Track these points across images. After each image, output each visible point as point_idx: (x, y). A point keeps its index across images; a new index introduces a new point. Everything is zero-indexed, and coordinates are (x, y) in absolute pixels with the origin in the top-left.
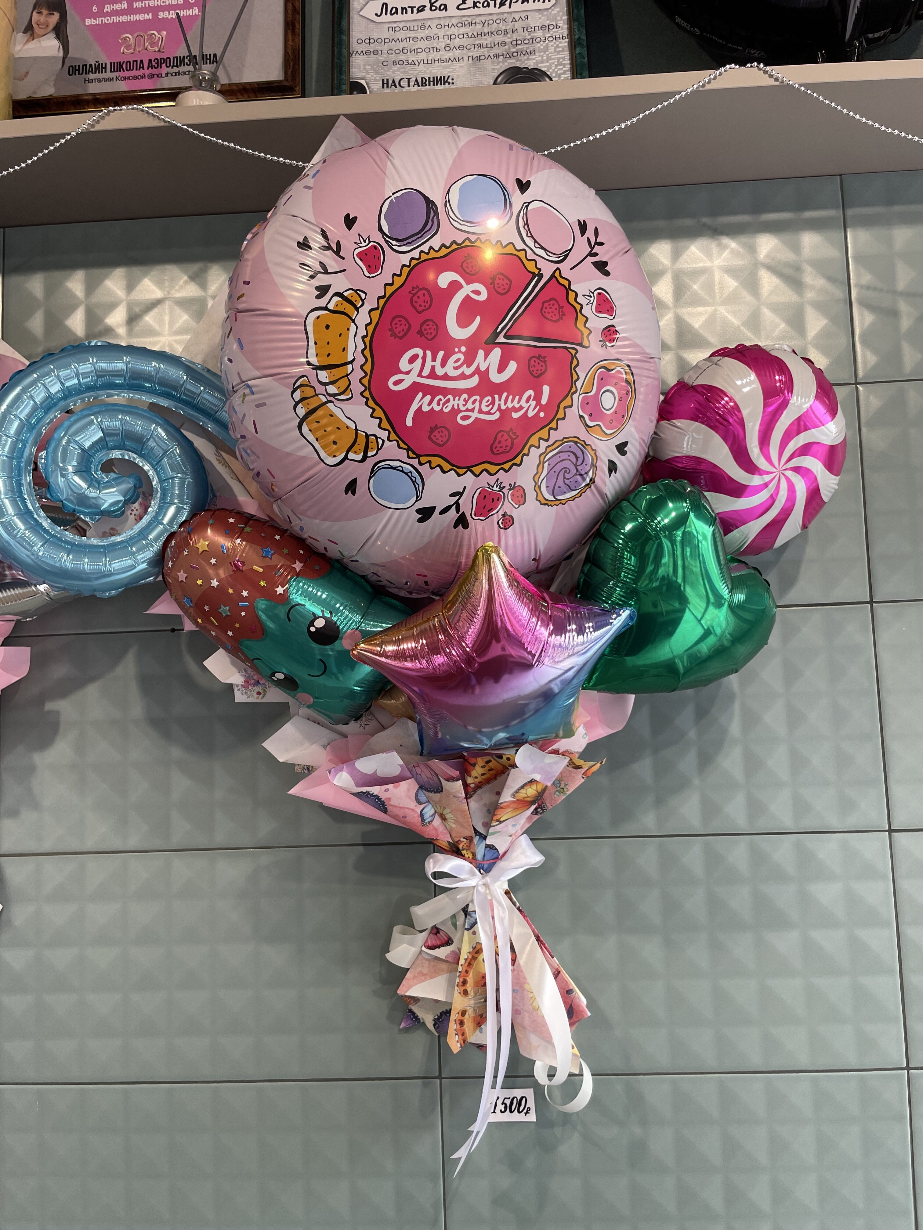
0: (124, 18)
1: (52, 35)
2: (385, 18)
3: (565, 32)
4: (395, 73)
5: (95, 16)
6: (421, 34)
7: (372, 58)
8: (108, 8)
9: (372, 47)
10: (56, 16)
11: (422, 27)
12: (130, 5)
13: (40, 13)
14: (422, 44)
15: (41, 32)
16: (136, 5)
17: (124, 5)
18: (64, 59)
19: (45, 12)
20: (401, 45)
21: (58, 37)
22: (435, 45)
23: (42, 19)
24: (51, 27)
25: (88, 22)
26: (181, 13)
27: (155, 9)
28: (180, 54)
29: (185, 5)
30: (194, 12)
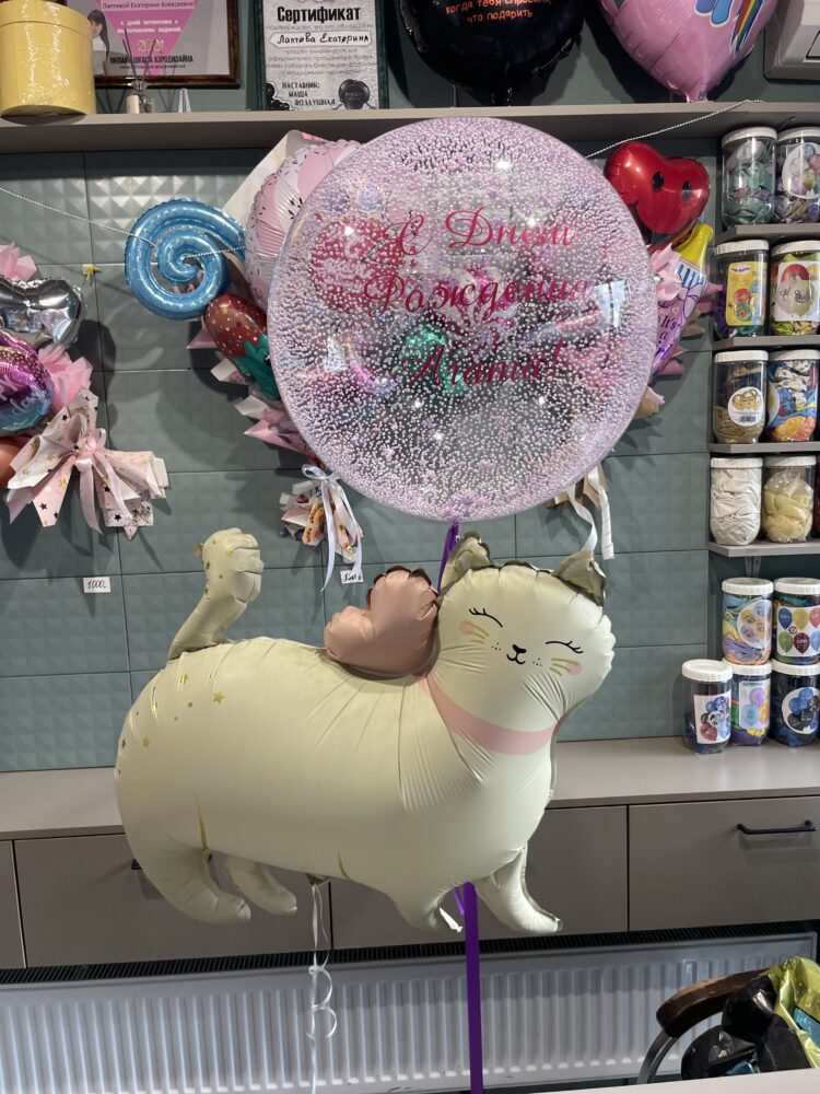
0: (140, 30)
2: (283, 45)
3: (375, 61)
4: (289, 80)
5: (123, 27)
6: (301, 56)
7: (277, 69)
8: (129, 24)
9: (277, 63)
11: (302, 52)
12: (142, 23)
14: (303, 62)
16: (146, 23)
17: (138, 22)
18: (107, 53)
20: (291, 62)
21: (103, 39)
22: (309, 63)
23: (93, 27)
24: (98, 33)
25: (120, 31)
26: (170, 30)
27: (157, 27)
28: (173, 54)
29: (173, 25)
30: (178, 29)
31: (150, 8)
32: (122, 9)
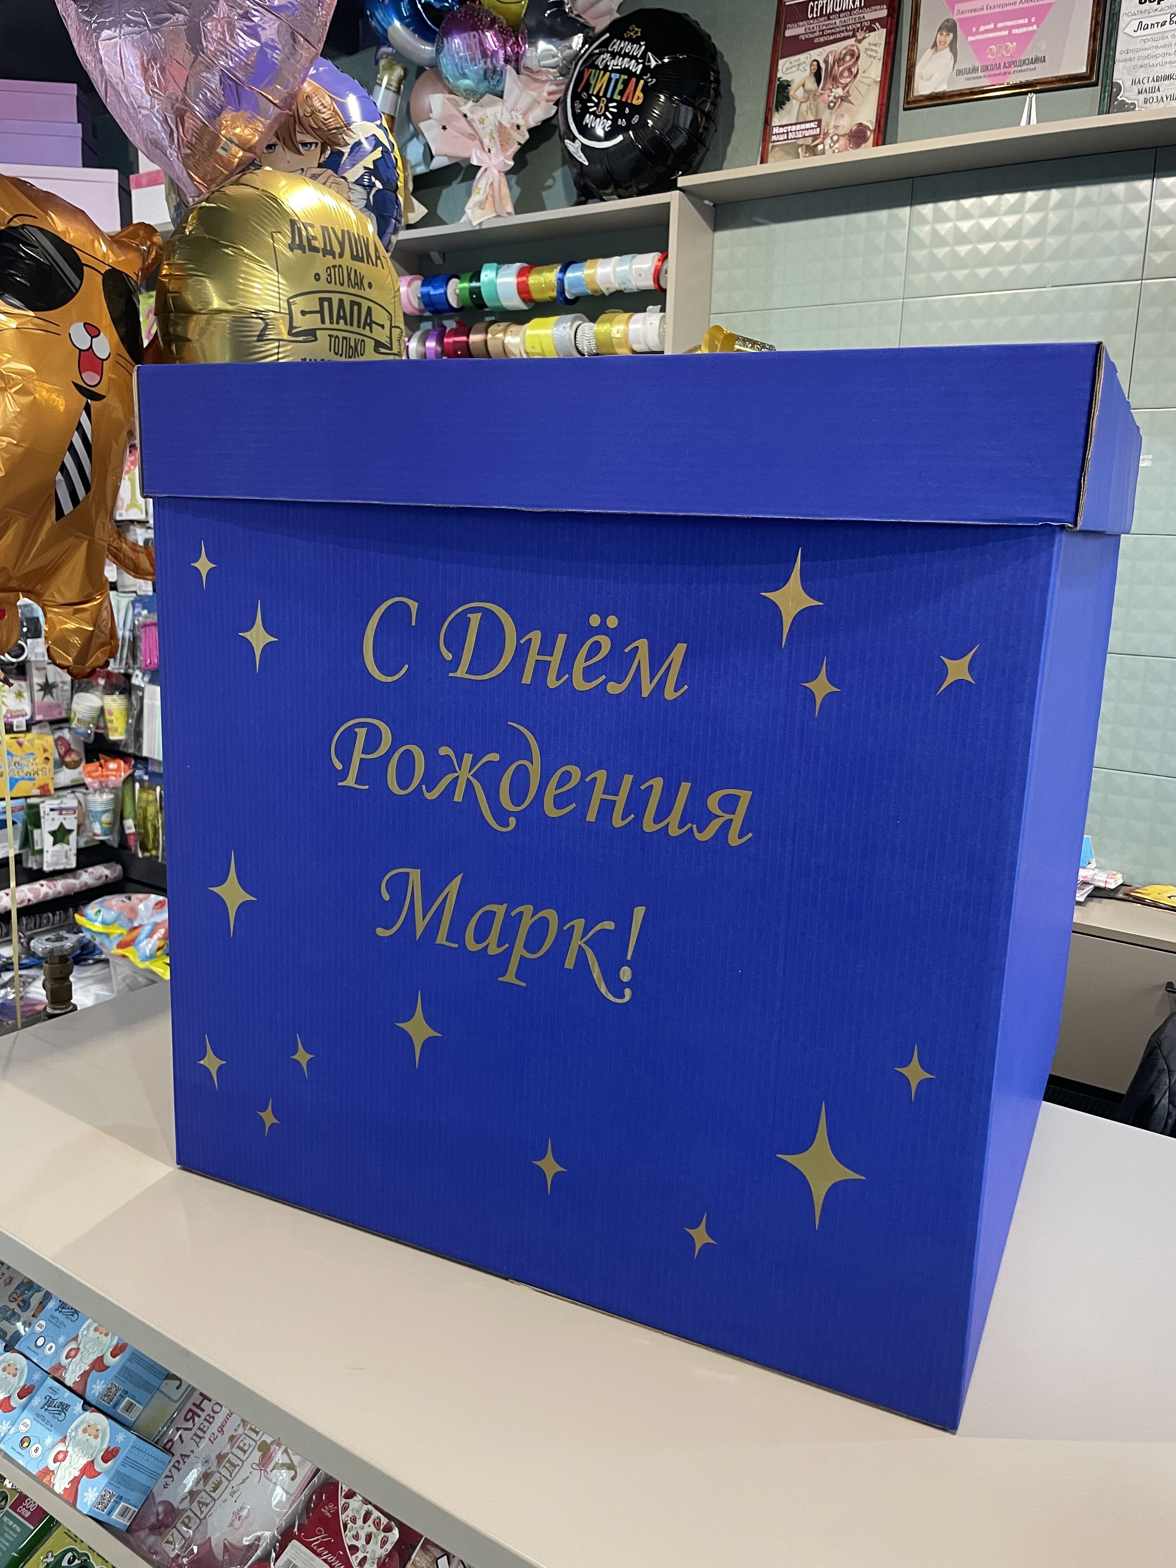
0: (991, 35)
1: (948, 49)
2: (1141, 33)
4: (1141, 74)
5: (974, 34)
6: (1161, 43)
7: (1129, 63)
8: (982, 29)
9: (1130, 55)
10: (951, 35)
11: (1163, 38)
12: (995, 25)
13: (942, 34)
14: (1160, 51)
15: (943, 47)
16: (1000, 25)
17: (992, 26)
18: (954, 66)
19: (944, 33)
20: (1147, 53)
21: (951, 50)
22: (1168, 51)
23: (943, 38)
24: (948, 43)
25: (971, 39)
26: (1025, 30)
27: (1010, 28)
28: (1023, 57)
29: (1030, 24)
30: (1035, 27)
31: (1006, 9)
32: (976, 14)
